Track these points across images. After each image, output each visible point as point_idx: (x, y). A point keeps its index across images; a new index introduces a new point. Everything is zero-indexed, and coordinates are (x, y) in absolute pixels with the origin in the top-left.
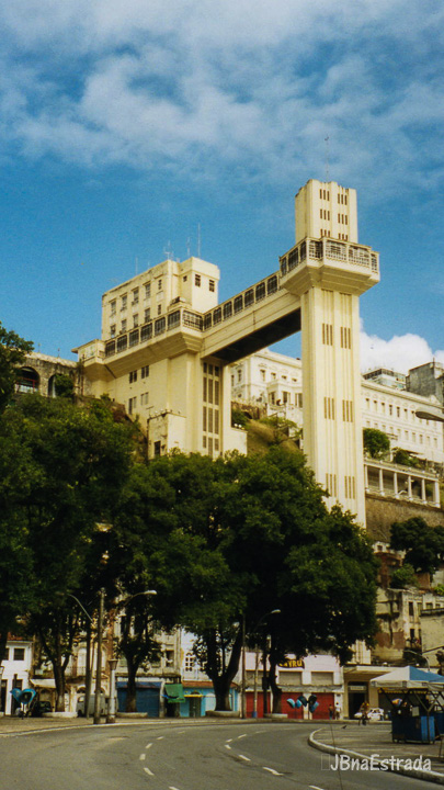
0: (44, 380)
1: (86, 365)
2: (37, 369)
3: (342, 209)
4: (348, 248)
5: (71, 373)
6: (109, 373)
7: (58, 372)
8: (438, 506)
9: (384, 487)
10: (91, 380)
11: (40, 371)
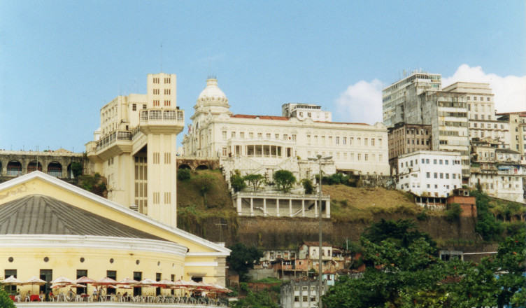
0: (65, 167)
1: (88, 155)
2: (60, 162)
3: (167, 86)
4: (163, 112)
5: (81, 160)
6: (100, 159)
7: (73, 161)
8: (328, 217)
9: (280, 207)
10: (93, 163)
11: (62, 163)
